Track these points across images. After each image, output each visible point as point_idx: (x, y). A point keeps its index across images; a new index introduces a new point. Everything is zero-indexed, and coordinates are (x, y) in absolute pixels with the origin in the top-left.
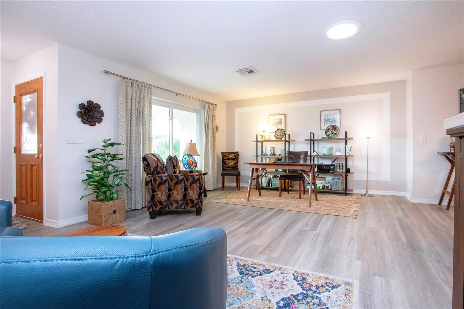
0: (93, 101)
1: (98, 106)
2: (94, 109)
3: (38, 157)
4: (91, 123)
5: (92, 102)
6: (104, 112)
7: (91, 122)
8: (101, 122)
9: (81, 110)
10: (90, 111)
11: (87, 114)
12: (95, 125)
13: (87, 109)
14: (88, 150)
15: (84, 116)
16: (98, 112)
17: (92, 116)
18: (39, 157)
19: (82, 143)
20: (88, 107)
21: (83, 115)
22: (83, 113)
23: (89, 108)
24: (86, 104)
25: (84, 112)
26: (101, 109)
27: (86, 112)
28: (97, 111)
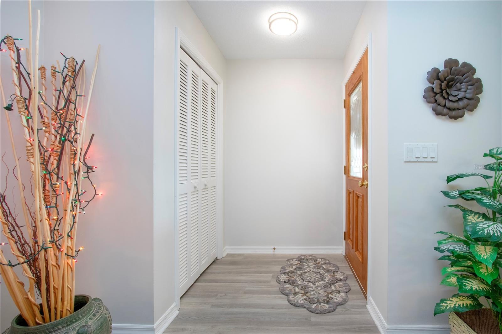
0: (456, 58)
1: (469, 69)
2: (461, 77)
3: (362, 185)
4: (454, 113)
5: (456, 62)
6: (482, 82)
7: (454, 109)
8: (475, 106)
9: (431, 85)
10: (451, 83)
11: (444, 91)
12: (462, 116)
13: (445, 80)
14: (448, 177)
15: (438, 97)
16: (468, 84)
17: (456, 96)
18: (364, 185)
19: (434, 160)
20: (446, 75)
21: (436, 94)
22: (437, 90)
23: (450, 76)
24: (442, 68)
25: (439, 87)
26: (475, 76)
27: (443, 87)
28: (466, 83)
